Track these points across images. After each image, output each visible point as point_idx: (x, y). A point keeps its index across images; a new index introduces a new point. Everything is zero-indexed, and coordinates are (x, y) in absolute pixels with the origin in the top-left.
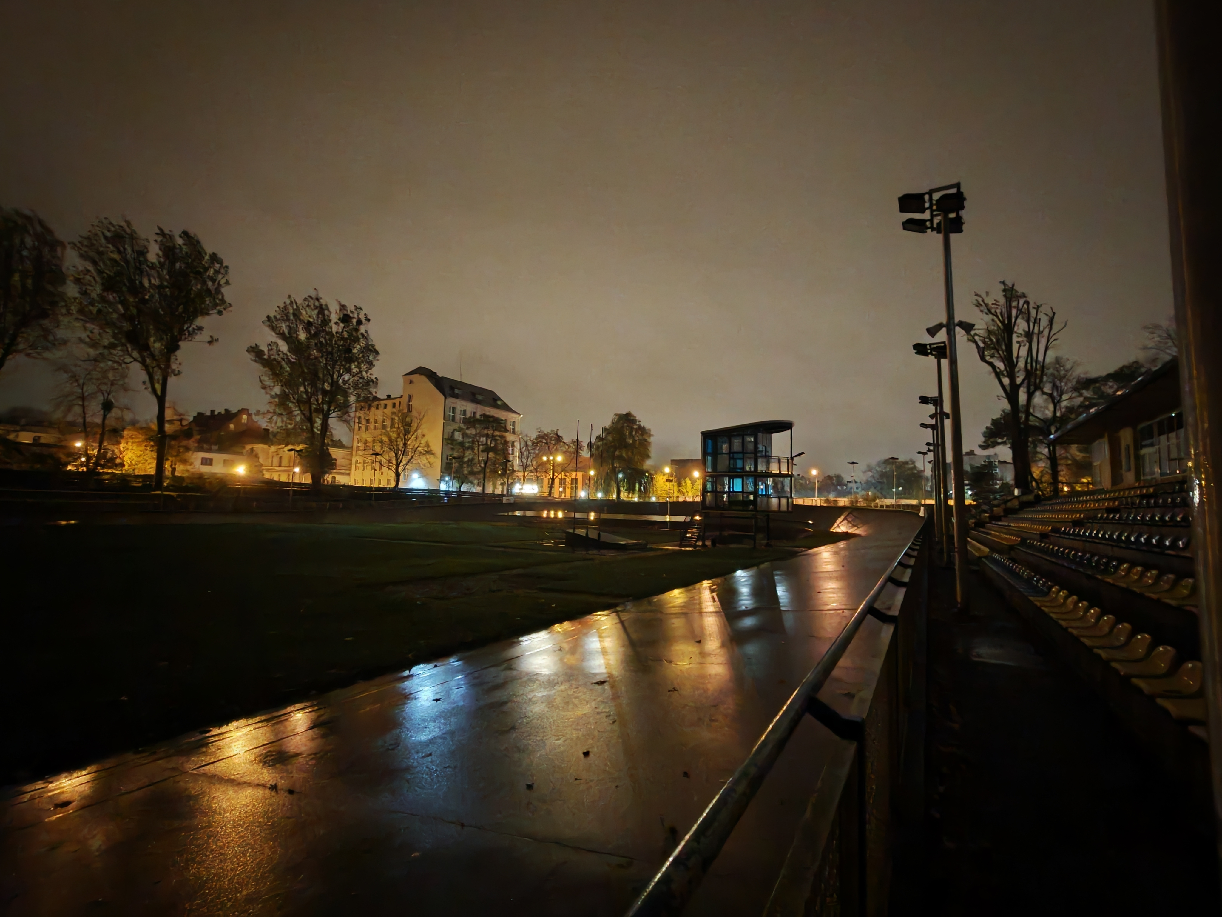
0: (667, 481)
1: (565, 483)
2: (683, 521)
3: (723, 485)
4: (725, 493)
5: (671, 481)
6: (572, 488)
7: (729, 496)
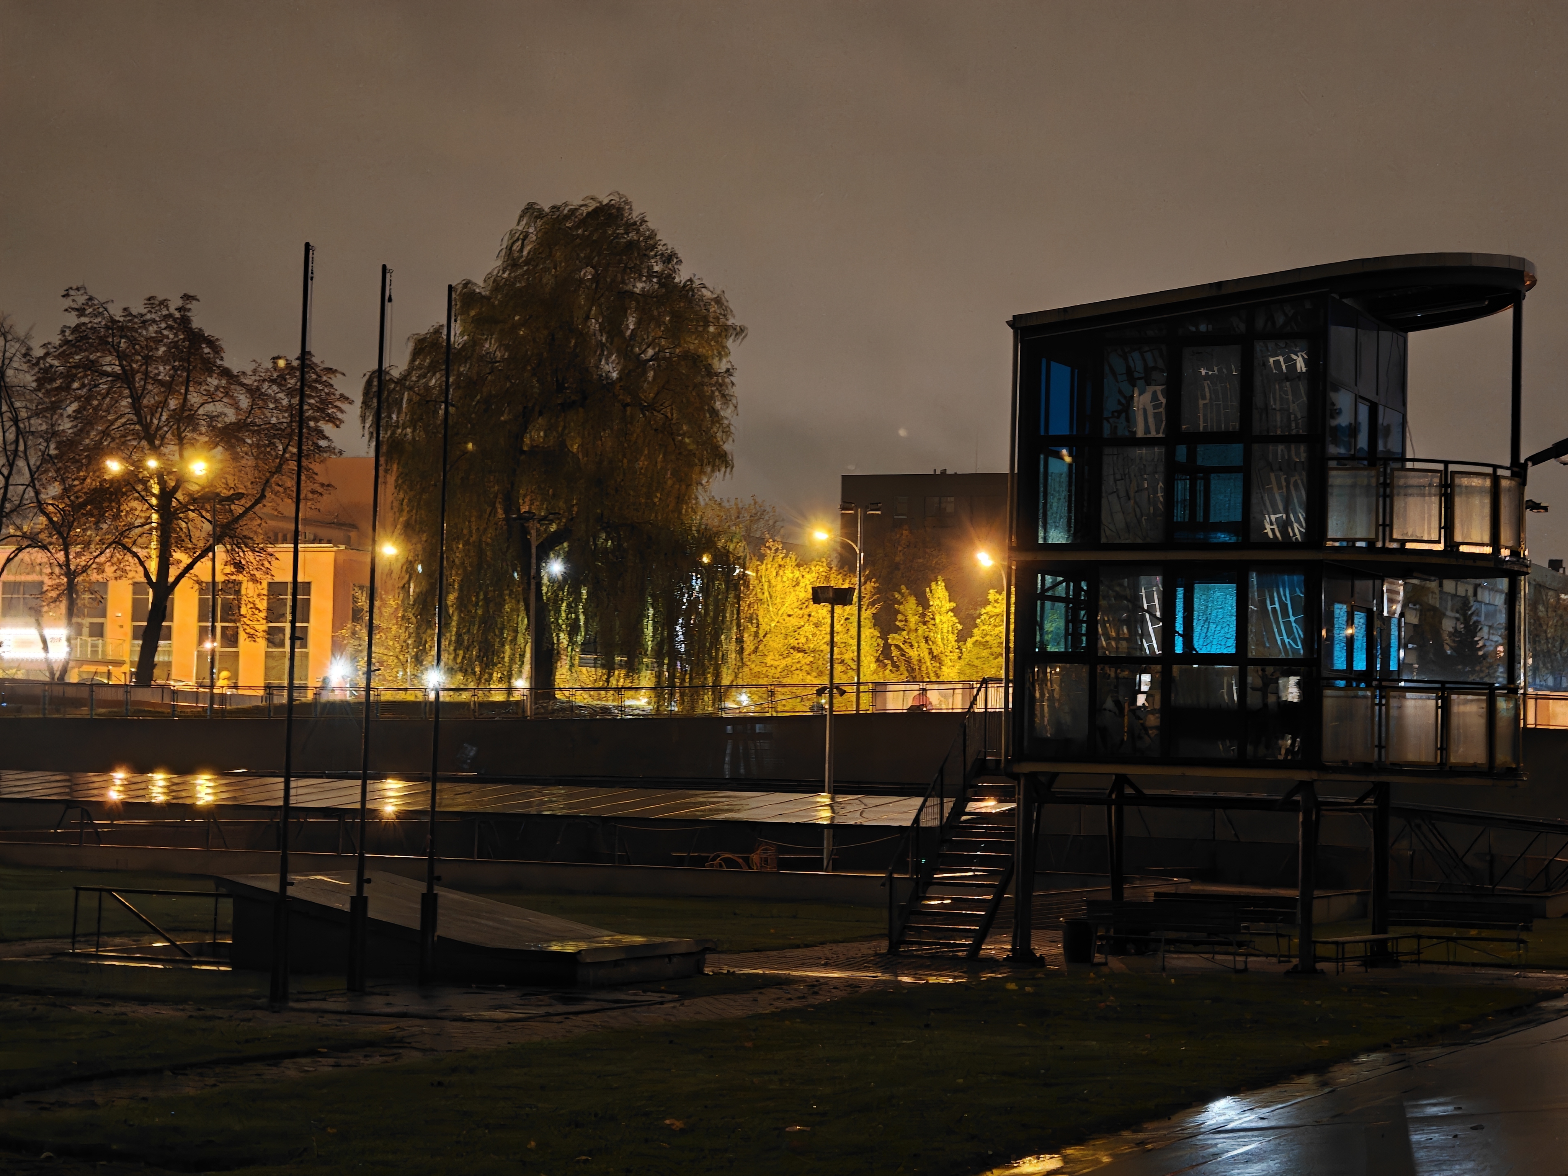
0: (819, 595)
1: (231, 612)
2: (908, 824)
3: (1135, 621)
4: (1144, 663)
5: (841, 597)
6: (273, 637)
7: (1163, 685)
